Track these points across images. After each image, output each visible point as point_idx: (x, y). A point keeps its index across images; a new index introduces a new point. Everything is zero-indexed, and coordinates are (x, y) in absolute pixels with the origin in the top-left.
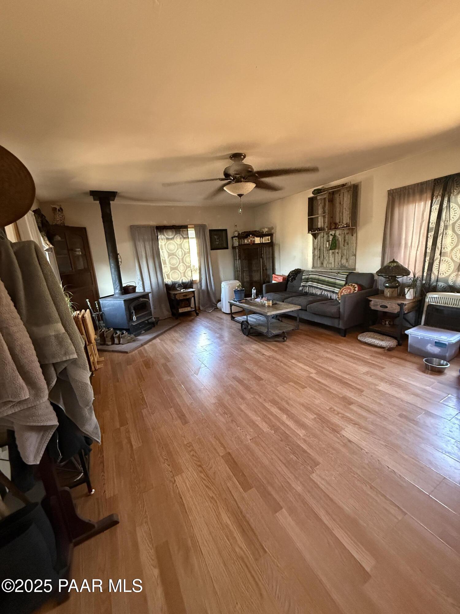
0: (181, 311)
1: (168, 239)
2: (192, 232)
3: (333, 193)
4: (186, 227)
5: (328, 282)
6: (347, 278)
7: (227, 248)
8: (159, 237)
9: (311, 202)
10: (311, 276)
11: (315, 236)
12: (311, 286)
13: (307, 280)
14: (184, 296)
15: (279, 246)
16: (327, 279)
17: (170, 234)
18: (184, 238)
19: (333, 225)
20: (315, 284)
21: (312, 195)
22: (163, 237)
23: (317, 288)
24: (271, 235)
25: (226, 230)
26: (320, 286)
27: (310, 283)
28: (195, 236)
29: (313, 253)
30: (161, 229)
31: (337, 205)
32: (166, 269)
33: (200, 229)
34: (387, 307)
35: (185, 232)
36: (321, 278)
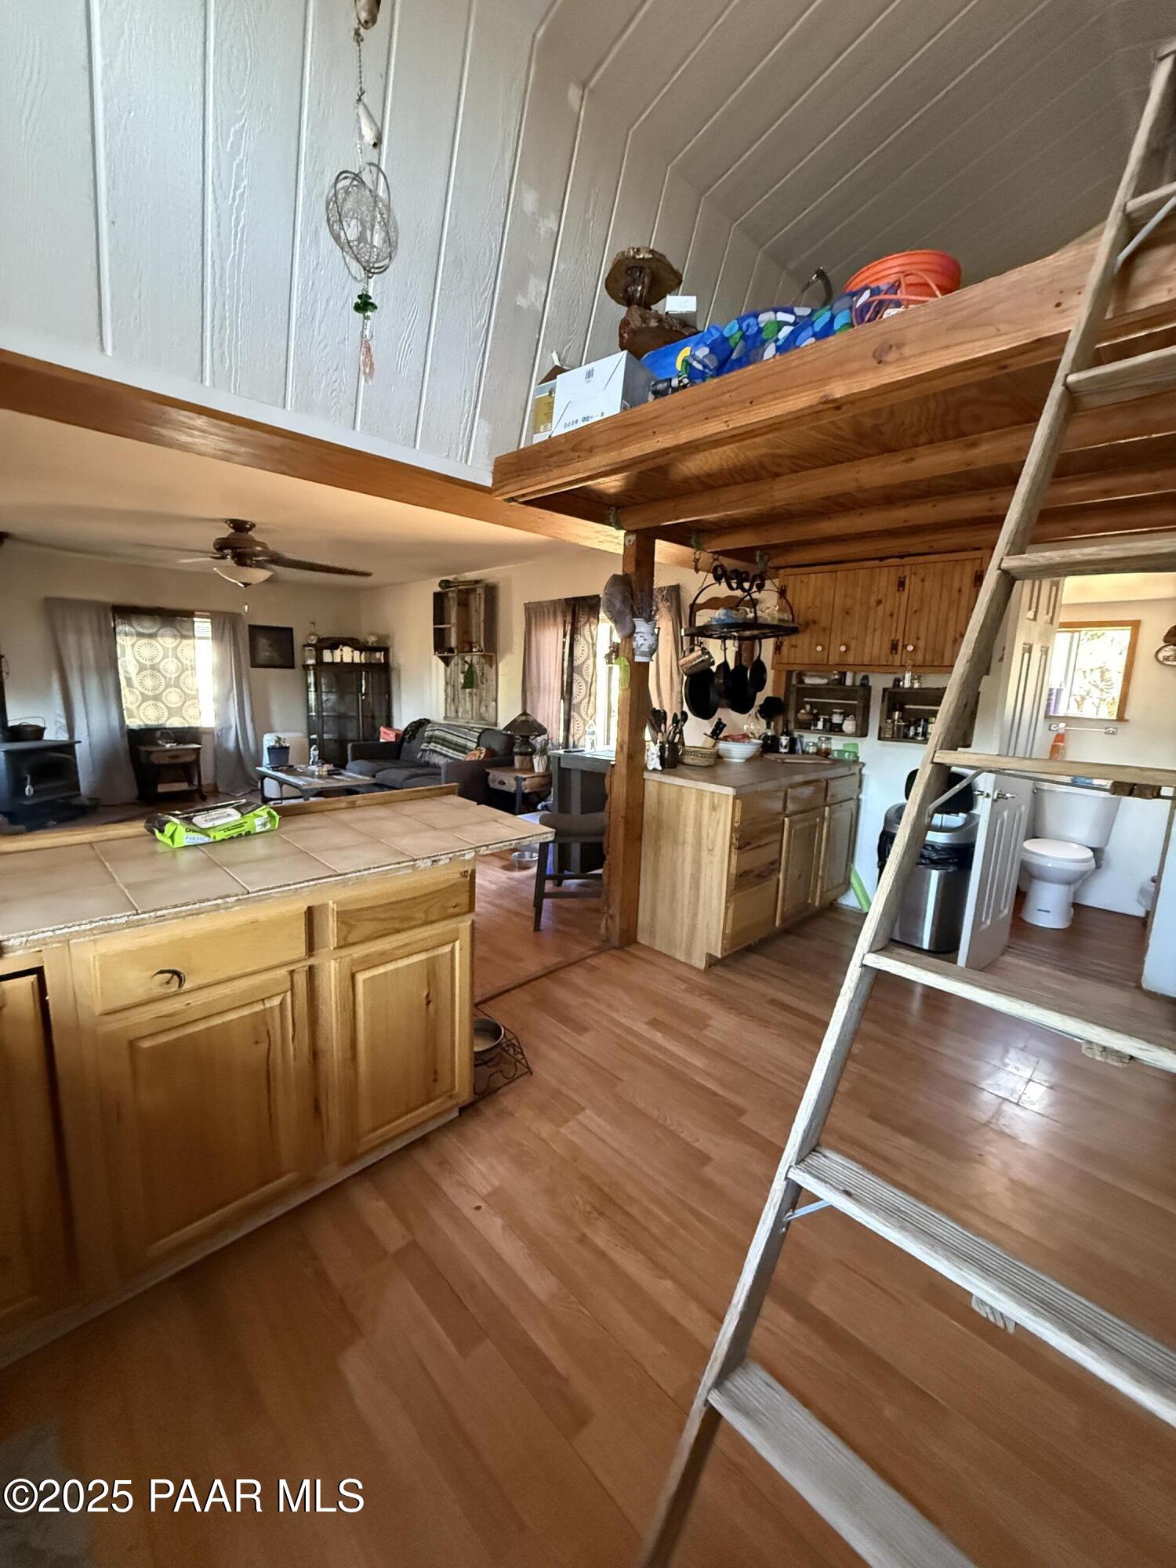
0: (162, 788)
1: (140, 635)
2: (203, 626)
3: (468, 592)
4: (190, 614)
5: (456, 744)
6: (479, 738)
7: (292, 667)
8: (119, 628)
9: (439, 600)
10: (437, 733)
11: (446, 661)
12: (434, 751)
13: (430, 740)
14: (171, 757)
15: (399, 670)
16: (455, 739)
17: (147, 626)
18: (184, 637)
19: (466, 645)
20: (439, 748)
21: (439, 589)
22: (127, 628)
23: (441, 754)
24: (386, 650)
25: (290, 630)
26: (445, 750)
27: (432, 746)
28: (210, 634)
29: (446, 691)
30: (127, 612)
31: (473, 612)
32: (129, 698)
33: (225, 623)
34: (504, 784)
35: (188, 625)
36: (449, 737)
